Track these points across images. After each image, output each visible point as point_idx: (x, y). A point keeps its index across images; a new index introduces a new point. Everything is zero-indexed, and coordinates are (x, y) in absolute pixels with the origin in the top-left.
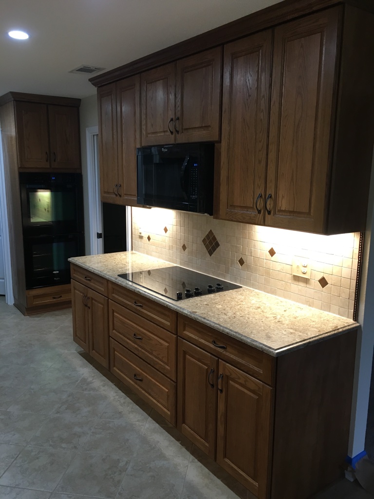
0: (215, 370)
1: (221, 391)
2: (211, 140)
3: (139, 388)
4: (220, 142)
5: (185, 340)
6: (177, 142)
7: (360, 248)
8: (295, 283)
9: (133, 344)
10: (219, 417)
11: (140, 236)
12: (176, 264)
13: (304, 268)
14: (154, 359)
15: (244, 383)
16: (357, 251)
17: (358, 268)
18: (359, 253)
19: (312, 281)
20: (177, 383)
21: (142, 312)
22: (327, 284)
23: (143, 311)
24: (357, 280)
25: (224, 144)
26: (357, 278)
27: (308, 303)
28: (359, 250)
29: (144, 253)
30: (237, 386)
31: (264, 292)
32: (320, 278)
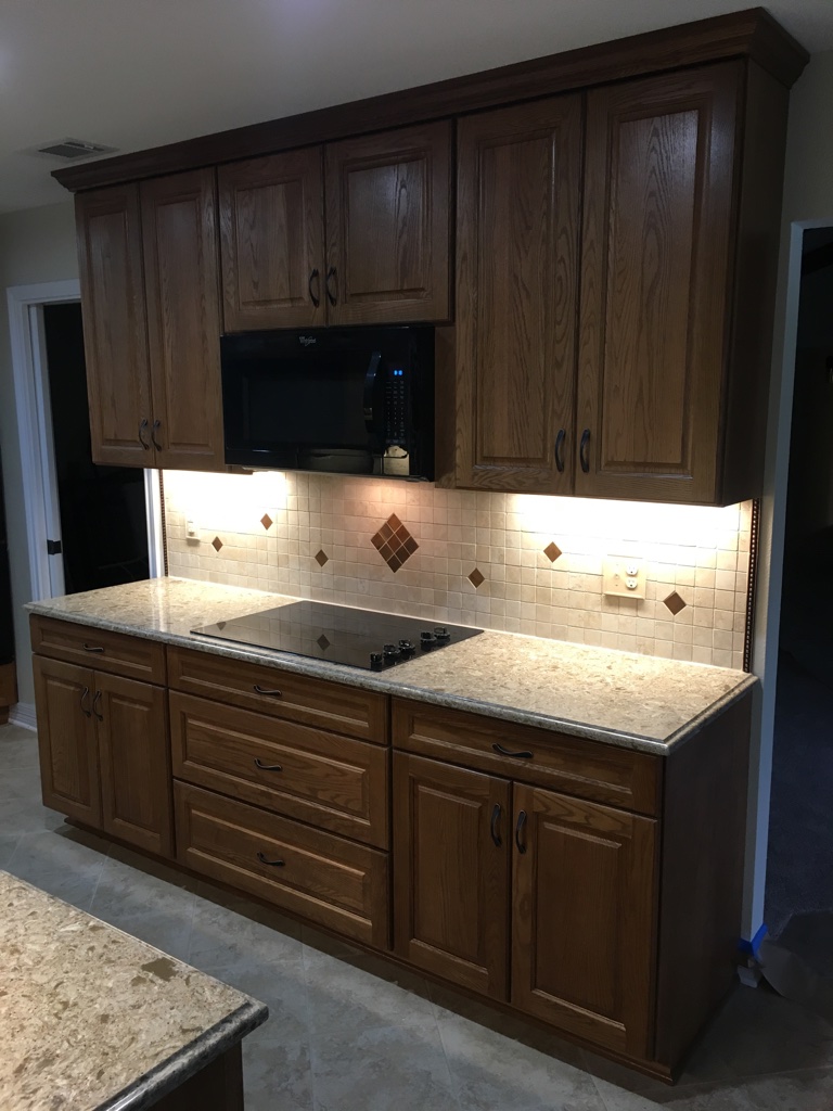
0: (505, 808)
1: (522, 849)
2: (429, 318)
3: (272, 882)
4: (451, 322)
5: (413, 753)
6: (330, 324)
7: (752, 529)
8: (610, 611)
9: (254, 786)
10: (516, 904)
11: (188, 540)
12: (300, 596)
13: (630, 578)
14: (321, 808)
15: (583, 821)
16: (746, 536)
17: (750, 568)
18: (752, 539)
19: (650, 604)
20: (390, 852)
21: (280, 707)
22: (684, 605)
23: (285, 704)
24: (749, 592)
25: (463, 329)
26: (749, 587)
27: (642, 648)
28: (752, 534)
29: (204, 579)
30: (562, 830)
31: (537, 635)
32: (667, 594)
